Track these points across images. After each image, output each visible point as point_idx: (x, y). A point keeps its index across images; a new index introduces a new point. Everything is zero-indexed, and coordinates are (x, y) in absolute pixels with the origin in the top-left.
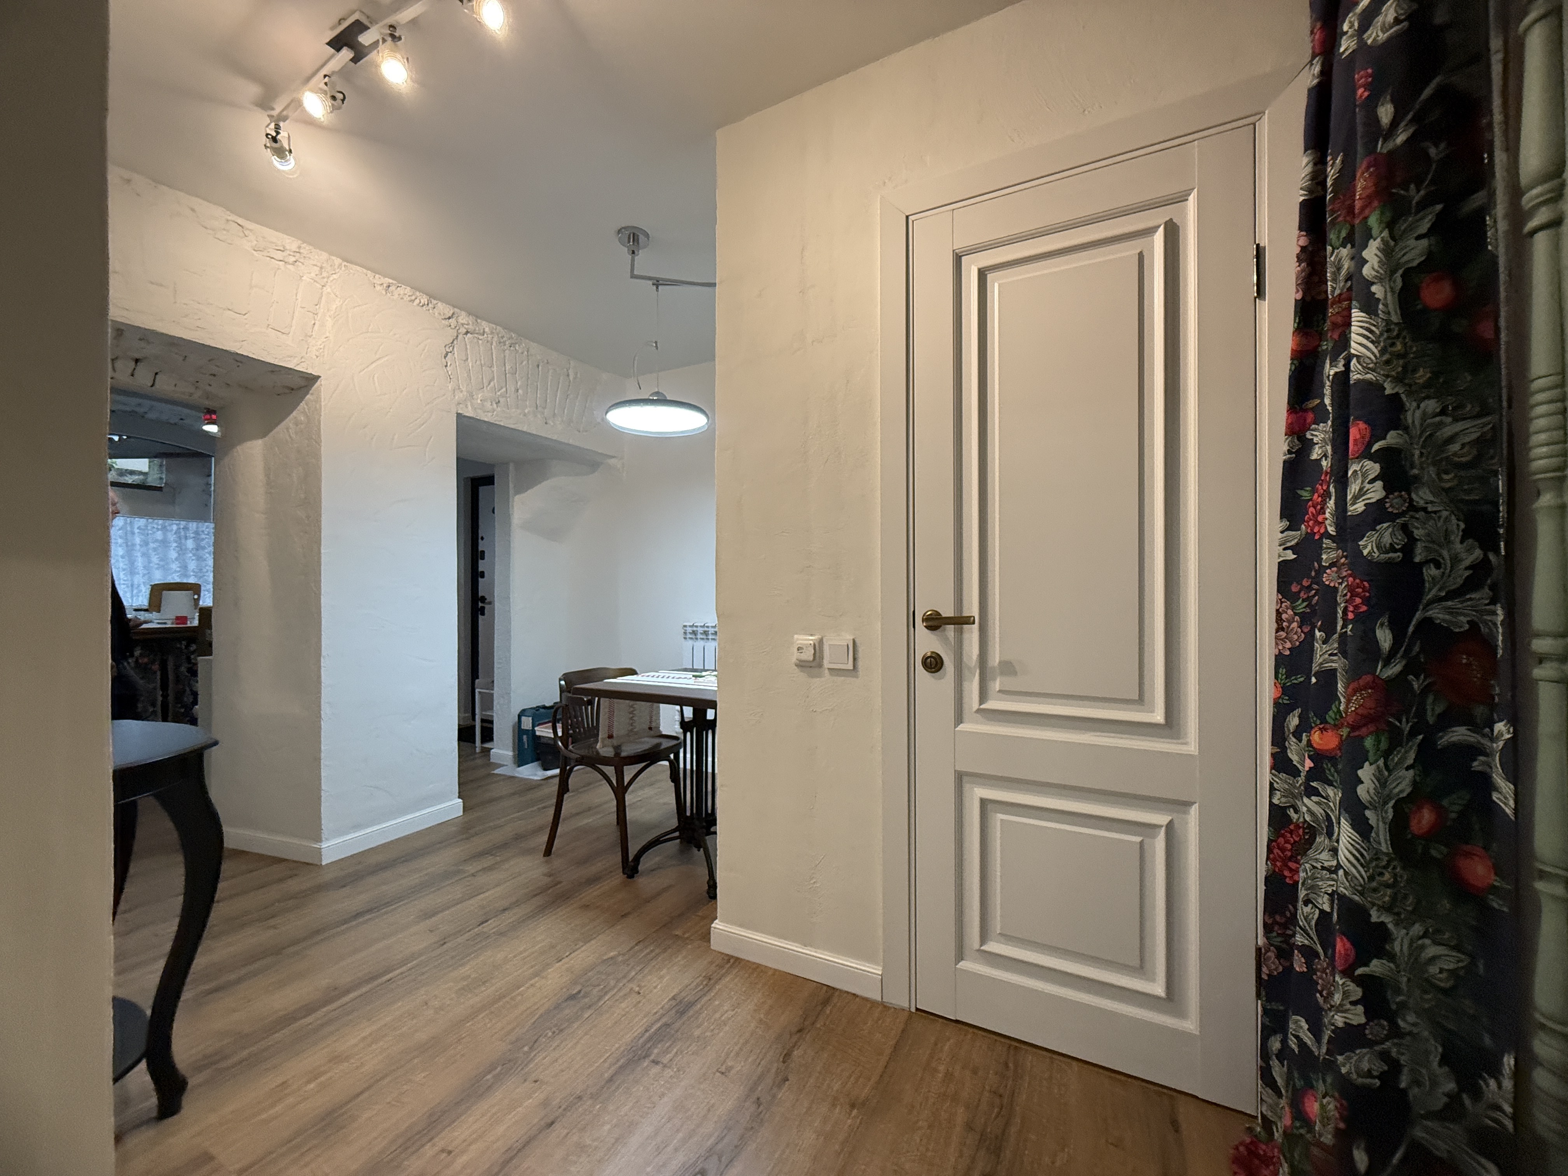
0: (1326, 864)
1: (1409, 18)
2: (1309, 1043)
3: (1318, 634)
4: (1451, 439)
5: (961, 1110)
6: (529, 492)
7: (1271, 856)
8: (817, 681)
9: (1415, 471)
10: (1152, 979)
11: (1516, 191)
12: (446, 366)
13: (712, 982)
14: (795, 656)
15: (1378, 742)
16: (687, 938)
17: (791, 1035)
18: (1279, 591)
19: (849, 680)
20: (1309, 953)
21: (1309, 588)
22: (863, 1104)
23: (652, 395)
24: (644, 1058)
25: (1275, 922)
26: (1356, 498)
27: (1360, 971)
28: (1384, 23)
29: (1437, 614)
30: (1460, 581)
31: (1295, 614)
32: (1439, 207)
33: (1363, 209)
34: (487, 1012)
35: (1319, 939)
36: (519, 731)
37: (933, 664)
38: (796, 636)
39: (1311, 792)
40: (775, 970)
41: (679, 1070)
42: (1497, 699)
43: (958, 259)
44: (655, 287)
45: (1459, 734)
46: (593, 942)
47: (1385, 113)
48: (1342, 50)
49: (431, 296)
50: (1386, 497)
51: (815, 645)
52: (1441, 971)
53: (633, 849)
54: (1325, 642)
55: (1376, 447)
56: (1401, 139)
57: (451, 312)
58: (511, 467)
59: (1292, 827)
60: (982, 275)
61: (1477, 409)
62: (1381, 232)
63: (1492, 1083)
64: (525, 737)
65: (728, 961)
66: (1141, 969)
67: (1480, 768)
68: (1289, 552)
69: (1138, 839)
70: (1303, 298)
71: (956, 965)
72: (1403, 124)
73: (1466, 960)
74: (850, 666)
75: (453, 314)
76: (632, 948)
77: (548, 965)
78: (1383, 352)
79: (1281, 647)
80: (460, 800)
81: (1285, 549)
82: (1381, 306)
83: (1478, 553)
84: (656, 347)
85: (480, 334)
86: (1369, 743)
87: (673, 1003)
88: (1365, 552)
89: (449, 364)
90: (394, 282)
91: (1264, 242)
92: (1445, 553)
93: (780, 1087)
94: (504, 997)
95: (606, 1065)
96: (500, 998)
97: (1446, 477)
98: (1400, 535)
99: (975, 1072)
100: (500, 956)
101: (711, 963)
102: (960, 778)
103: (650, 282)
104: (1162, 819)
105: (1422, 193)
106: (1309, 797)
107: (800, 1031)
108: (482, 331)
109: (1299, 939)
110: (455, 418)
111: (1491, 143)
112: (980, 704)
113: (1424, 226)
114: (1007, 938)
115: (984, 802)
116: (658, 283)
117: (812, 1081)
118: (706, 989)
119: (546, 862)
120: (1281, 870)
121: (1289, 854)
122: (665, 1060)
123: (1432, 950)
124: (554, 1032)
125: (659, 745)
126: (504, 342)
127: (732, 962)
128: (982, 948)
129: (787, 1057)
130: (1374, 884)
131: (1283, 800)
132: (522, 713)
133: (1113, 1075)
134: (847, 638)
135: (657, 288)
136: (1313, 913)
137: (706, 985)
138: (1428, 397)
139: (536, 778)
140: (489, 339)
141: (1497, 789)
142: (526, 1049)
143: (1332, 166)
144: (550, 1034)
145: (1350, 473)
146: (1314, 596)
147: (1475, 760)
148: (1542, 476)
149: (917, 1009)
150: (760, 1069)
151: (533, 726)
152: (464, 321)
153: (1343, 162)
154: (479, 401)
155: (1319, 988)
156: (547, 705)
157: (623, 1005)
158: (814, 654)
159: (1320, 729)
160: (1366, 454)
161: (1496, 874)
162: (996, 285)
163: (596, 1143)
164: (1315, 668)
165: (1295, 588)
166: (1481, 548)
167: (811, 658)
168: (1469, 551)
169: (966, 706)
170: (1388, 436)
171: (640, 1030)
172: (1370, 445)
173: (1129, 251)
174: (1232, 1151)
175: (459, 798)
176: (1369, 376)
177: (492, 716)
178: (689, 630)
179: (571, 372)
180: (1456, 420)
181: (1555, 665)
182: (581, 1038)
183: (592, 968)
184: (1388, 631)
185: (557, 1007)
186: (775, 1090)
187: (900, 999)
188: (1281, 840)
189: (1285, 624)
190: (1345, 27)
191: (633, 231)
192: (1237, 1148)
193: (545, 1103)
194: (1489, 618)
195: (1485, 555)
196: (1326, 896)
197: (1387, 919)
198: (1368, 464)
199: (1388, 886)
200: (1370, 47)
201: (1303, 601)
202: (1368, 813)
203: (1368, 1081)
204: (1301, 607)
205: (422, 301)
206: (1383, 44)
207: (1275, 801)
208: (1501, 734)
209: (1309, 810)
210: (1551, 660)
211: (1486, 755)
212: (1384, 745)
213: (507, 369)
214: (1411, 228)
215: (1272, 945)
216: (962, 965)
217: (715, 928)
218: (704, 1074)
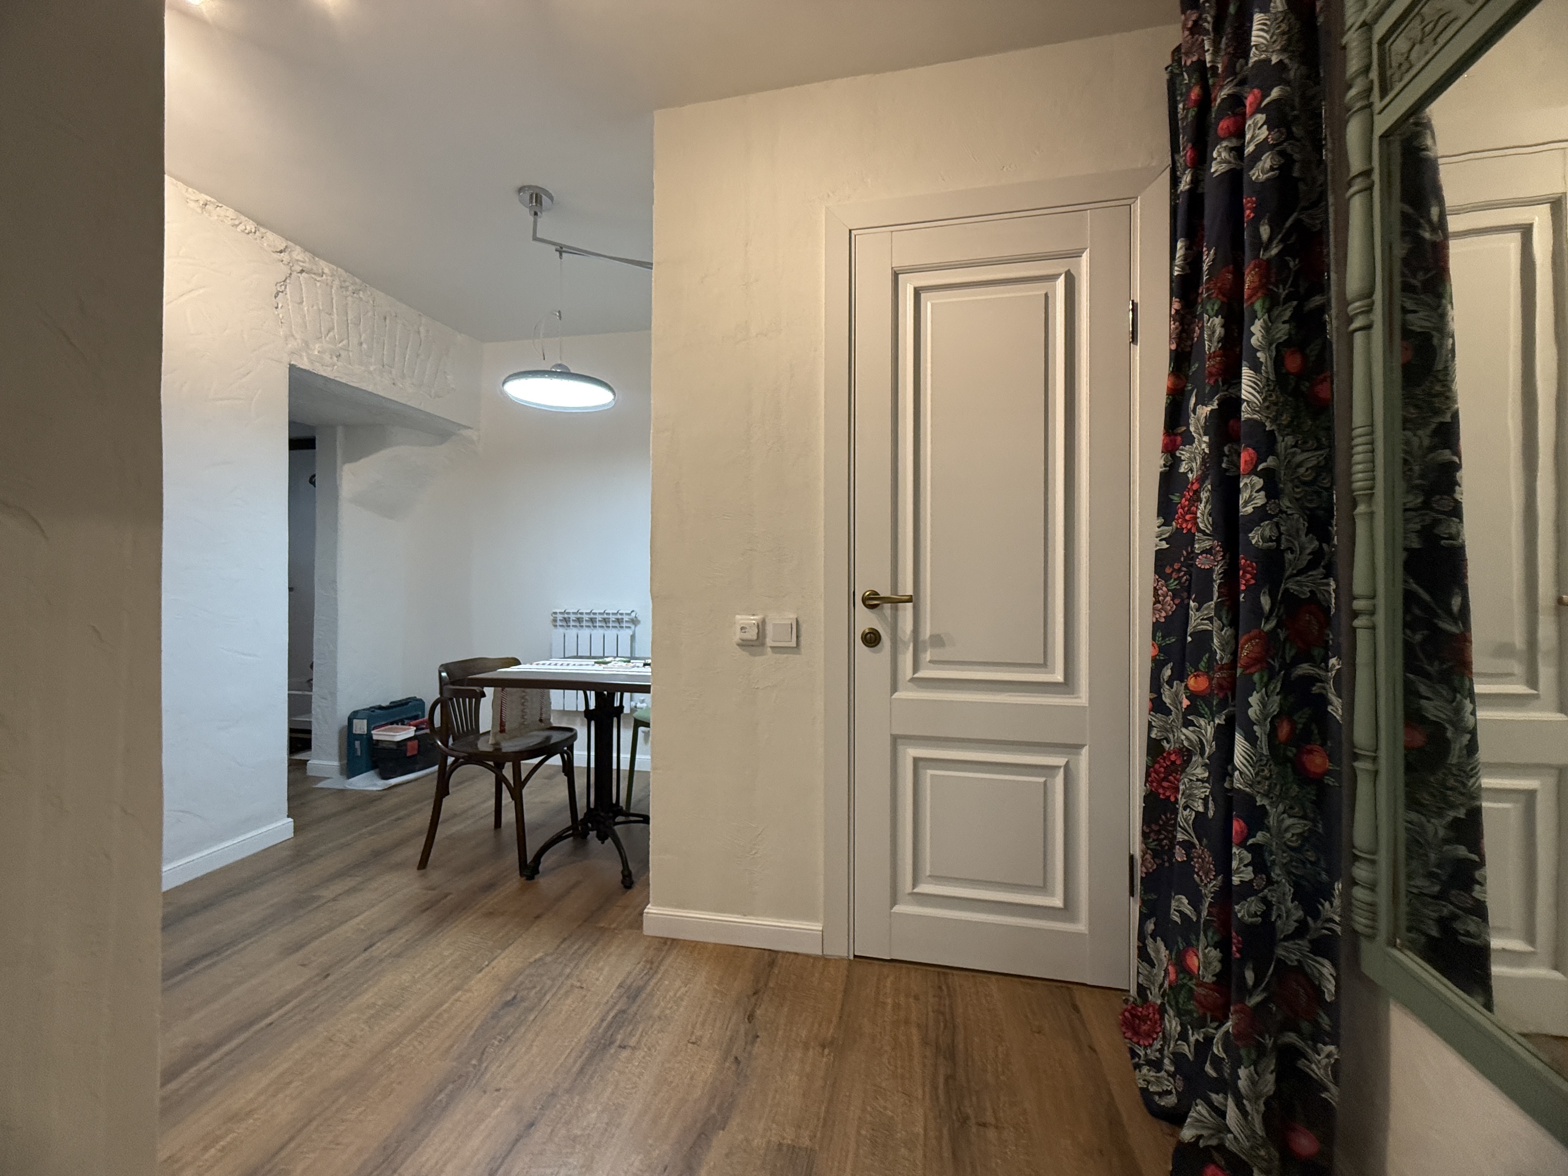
0: (1200, 777)
1: (1280, 168)
2: (1188, 913)
3: (1192, 604)
4: (1300, 465)
5: (914, 1031)
6: (362, 461)
7: (1150, 779)
8: (758, 659)
9: (1281, 486)
10: (1053, 895)
11: (1345, 303)
12: (277, 308)
13: (656, 964)
14: (738, 636)
15: (1261, 678)
16: (615, 929)
17: (748, 997)
18: (1156, 572)
19: (791, 657)
20: (1188, 846)
21: (1179, 570)
22: (832, 1043)
23: (553, 367)
24: (609, 1045)
25: (1152, 831)
26: (1246, 503)
27: (1250, 842)
28: (1263, 168)
29: (1292, 586)
30: (1305, 563)
31: (1169, 590)
32: (1295, 303)
33: (1250, 297)
34: (413, 1035)
35: (1195, 833)
36: (349, 736)
37: (872, 639)
38: (738, 617)
39: (1187, 724)
40: (715, 944)
41: (649, 1049)
42: (1331, 642)
43: (896, 275)
44: (558, 253)
45: (1305, 669)
46: (511, 948)
47: (1265, 231)
48: (1213, 170)
49: (259, 223)
50: (1267, 503)
51: (758, 626)
52: (1293, 835)
53: (532, 848)
54: (1198, 610)
55: (1260, 467)
56: (1274, 251)
57: (284, 245)
58: (340, 432)
59: (1165, 755)
60: (917, 292)
61: (1315, 445)
62: (1263, 315)
63: (1327, 904)
64: (357, 743)
65: (665, 943)
66: (1044, 888)
67: (1317, 691)
68: (1164, 542)
69: (1042, 780)
70: (1176, 350)
71: (891, 908)
72: (1275, 242)
73: (1309, 824)
74: (793, 644)
75: (286, 247)
76: (559, 946)
77: (468, 978)
78: (1265, 400)
79: (1157, 616)
80: (291, 820)
81: (1161, 540)
82: (1263, 368)
83: (1316, 543)
84: (560, 317)
85: (318, 275)
86: (1256, 677)
87: (622, 990)
88: (1254, 542)
89: (280, 306)
90: (212, 200)
91: (1137, 300)
92: (1296, 543)
93: (753, 1042)
94: (427, 1016)
95: (571, 1060)
96: (423, 1019)
97: (1298, 490)
98: (1275, 530)
99: (916, 998)
100: (406, 977)
101: (648, 948)
102: (895, 740)
103: (554, 248)
104: (1061, 761)
105: (1286, 291)
106: (1187, 728)
107: (755, 994)
108: (320, 271)
109: (1180, 837)
110: (287, 370)
111: (1328, 266)
112: (914, 673)
113: (1287, 315)
114: (936, 878)
115: (916, 761)
116: (561, 250)
117: (780, 1033)
118: (651, 972)
119: (422, 875)
120: (1156, 790)
121: (1162, 775)
122: (633, 1042)
123: (1289, 822)
124: (500, 1041)
125: (548, 738)
126: (347, 288)
127: (668, 944)
128: (916, 890)
129: (751, 1017)
130: (1259, 779)
131: (1159, 734)
132: (354, 715)
133: (1022, 980)
134: (790, 616)
135: (561, 255)
136: (1191, 815)
137: (651, 968)
138: (1288, 435)
139: (375, 789)
140: (329, 282)
141: (1331, 704)
142: (474, 1062)
143: (1208, 255)
144: (496, 1043)
145: (1241, 485)
146: (1183, 576)
147: (1314, 685)
148: (1361, 492)
149: (855, 956)
150: (728, 1033)
151: (369, 730)
152: (299, 258)
153: (1215, 254)
154: (316, 353)
155: (1196, 870)
156: (384, 705)
157: (569, 1001)
158: (758, 633)
159: (1195, 676)
160: (1253, 472)
161: (1330, 761)
162: (929, 305)
163: (587, 1132)
164: (1190, 630)
165: (1168, 570)
166: (1317, 540)
167: (755, 637)
168: (1311, 541)
169: (900, 677)
170: (1268, 460)
171: (595, 1022)
172: (1256, 466)
173: (1037, 290)
174: (1121, 1017)
175: (288, 816)
176: (1255, 416)
177: (310, 722)
178: (560, 617)
179: (422, 330)
180: (1303, 451)
181: (1367, 617)
182: (533, 1041)
183: (520, 972)
184: (1268, 597)
185: (495, 1016)
186: (749, 1048)
187: (839, 949)
188: (1157, 766)
189: (1161, 598)
190: (1215, 155)
191: (538, 191)
192: (1123, 1014)
193: (518, 1109)
194: (1325, 588)
195: (1321, 546)
196: (1201, 801)
197: (1266, 802)
198: (1255, 479)
199: (1266, 778)
200: (1254, 182)
201: (1175, 580)
202: (1256, 728)
203: (1254, 920)
204: (1173, 584)
205: (248, 228)
206: (1262, 183)
207: (1153, 736)
208: (1334, 665)
209: (1187, 738)
210: (1365, 614)
211: (1322, 681)
212: (1265, 679)
213: (349, 318)
214: (1279, 316)
215: (1148, 848)
216: (897, 909)
217: (648, 913)
218: (676, 1047)
